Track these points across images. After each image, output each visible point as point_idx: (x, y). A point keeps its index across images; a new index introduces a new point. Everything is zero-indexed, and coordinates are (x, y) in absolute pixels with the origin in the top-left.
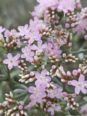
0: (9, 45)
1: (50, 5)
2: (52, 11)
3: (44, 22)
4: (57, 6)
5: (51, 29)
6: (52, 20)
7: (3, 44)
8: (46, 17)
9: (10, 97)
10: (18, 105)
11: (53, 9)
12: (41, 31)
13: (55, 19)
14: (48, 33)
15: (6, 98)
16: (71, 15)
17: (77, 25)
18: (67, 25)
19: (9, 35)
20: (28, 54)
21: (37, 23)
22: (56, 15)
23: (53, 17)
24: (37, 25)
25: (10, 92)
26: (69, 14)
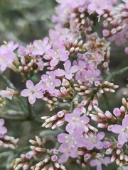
0: (26, 68)
1: (76, 5)
2: (80, 13)
3: (70, 32)
4: (87, 6)
5: (82, 42)
6: (82, 27)
7: (18, 68)
8: (72, 23)
9: (37, 145)
10: (51, 156)
11: (82, 10)
12: (68, 46)
13: (86, 25)
14: (77, 49)
15: (31, 147)
16: (109, 16)
17: (120, 31)
18: (105, 32)
19: (25, 53)
20: (52, 84)
21: (61, 34)
22: (88, 19)
23: (83, 22)
24: (61, 36)
25: (37, 137)
26: (106, 15)
